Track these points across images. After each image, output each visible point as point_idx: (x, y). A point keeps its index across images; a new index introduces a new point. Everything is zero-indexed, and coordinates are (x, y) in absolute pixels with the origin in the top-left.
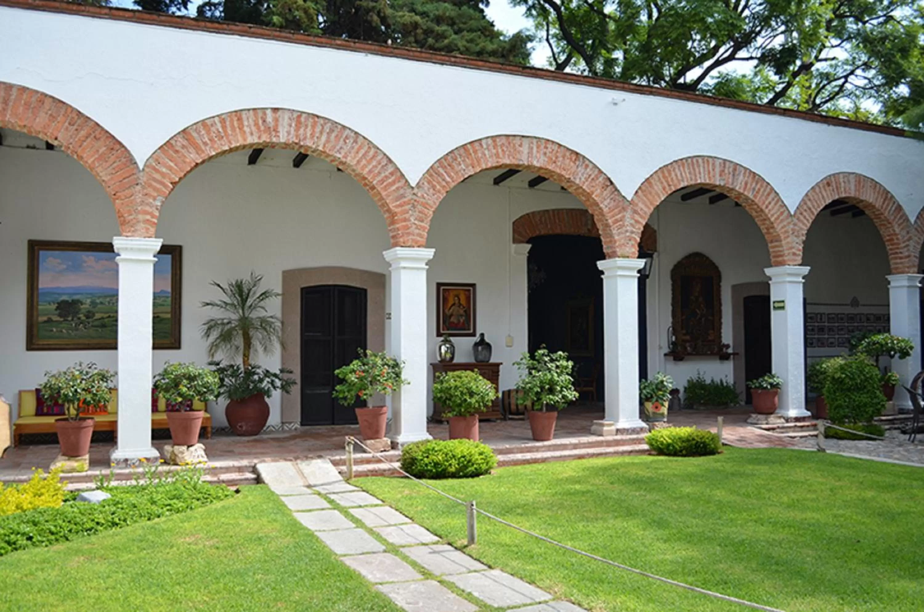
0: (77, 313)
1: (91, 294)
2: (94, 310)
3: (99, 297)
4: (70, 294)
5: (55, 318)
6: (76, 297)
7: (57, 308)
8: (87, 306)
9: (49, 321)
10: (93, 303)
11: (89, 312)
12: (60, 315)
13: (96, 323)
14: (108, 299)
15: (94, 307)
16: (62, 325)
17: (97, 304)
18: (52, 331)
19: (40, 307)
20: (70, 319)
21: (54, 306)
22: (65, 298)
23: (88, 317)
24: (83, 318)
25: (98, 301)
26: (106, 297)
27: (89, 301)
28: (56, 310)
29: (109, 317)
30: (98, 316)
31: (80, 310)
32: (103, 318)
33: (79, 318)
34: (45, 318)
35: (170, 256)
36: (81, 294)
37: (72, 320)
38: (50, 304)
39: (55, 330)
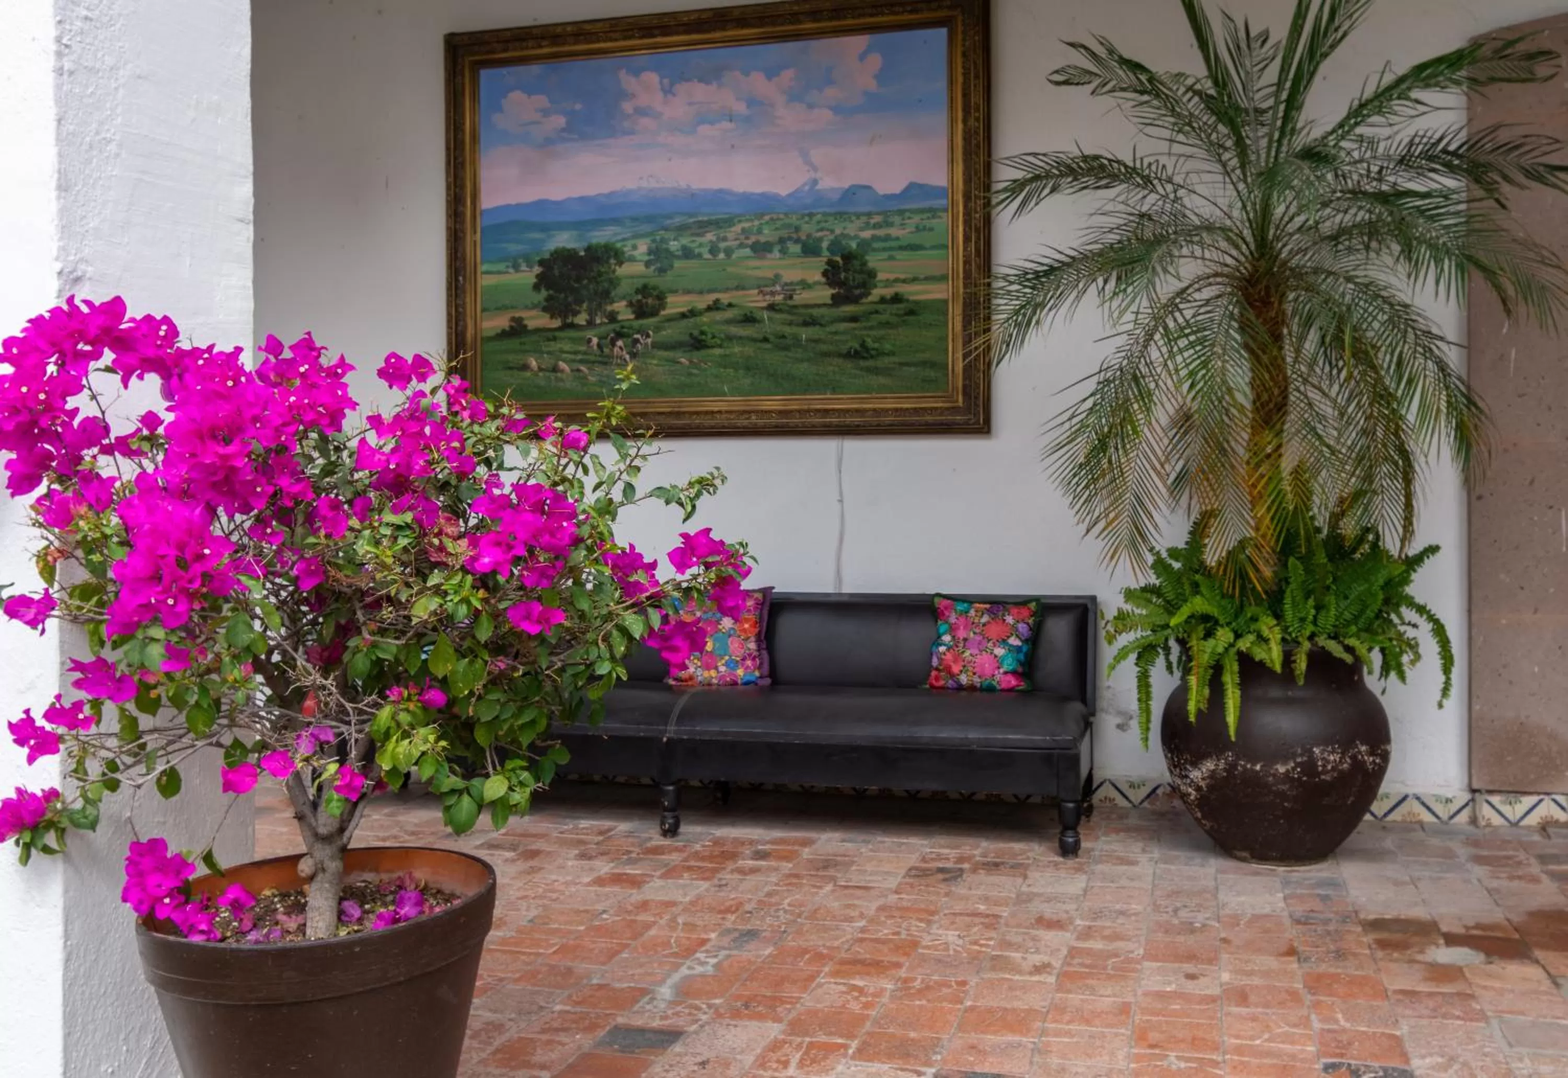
0: (606, 296)
1: (649, 219)
2: (663, 282)
3: (682, 229)
4: (580, 226)
5: (537, 320)
6: (600, 237)
7: (543, 281)
8: (639, 268)
9: (517, 330)
10: (659, 255)
11: (644, 290)
12: (550, 308)
13: (670, 333)
14: (710, 237)
15: (662, 271)
16: (555, 346)
17: (671, 255)
18: (525, 367)
19: (485, 281)
20: (581, 319)
21: (528, 276)
22: (564, 240)
23: (641, 312)
24: (625, 314)
25: (674, 245)
26: (703, 226)
27: (642, 248)
28: (536, 287)
29: (715, 307)
30: (676, 304)
31: (614, 282)
32: (692, 313)
33: (612, 318)
34: (501, 322)
35: (943, 32)
36: (616, 221)
37: (590, 323)
38: (516, 268)
39: (534, 364)
